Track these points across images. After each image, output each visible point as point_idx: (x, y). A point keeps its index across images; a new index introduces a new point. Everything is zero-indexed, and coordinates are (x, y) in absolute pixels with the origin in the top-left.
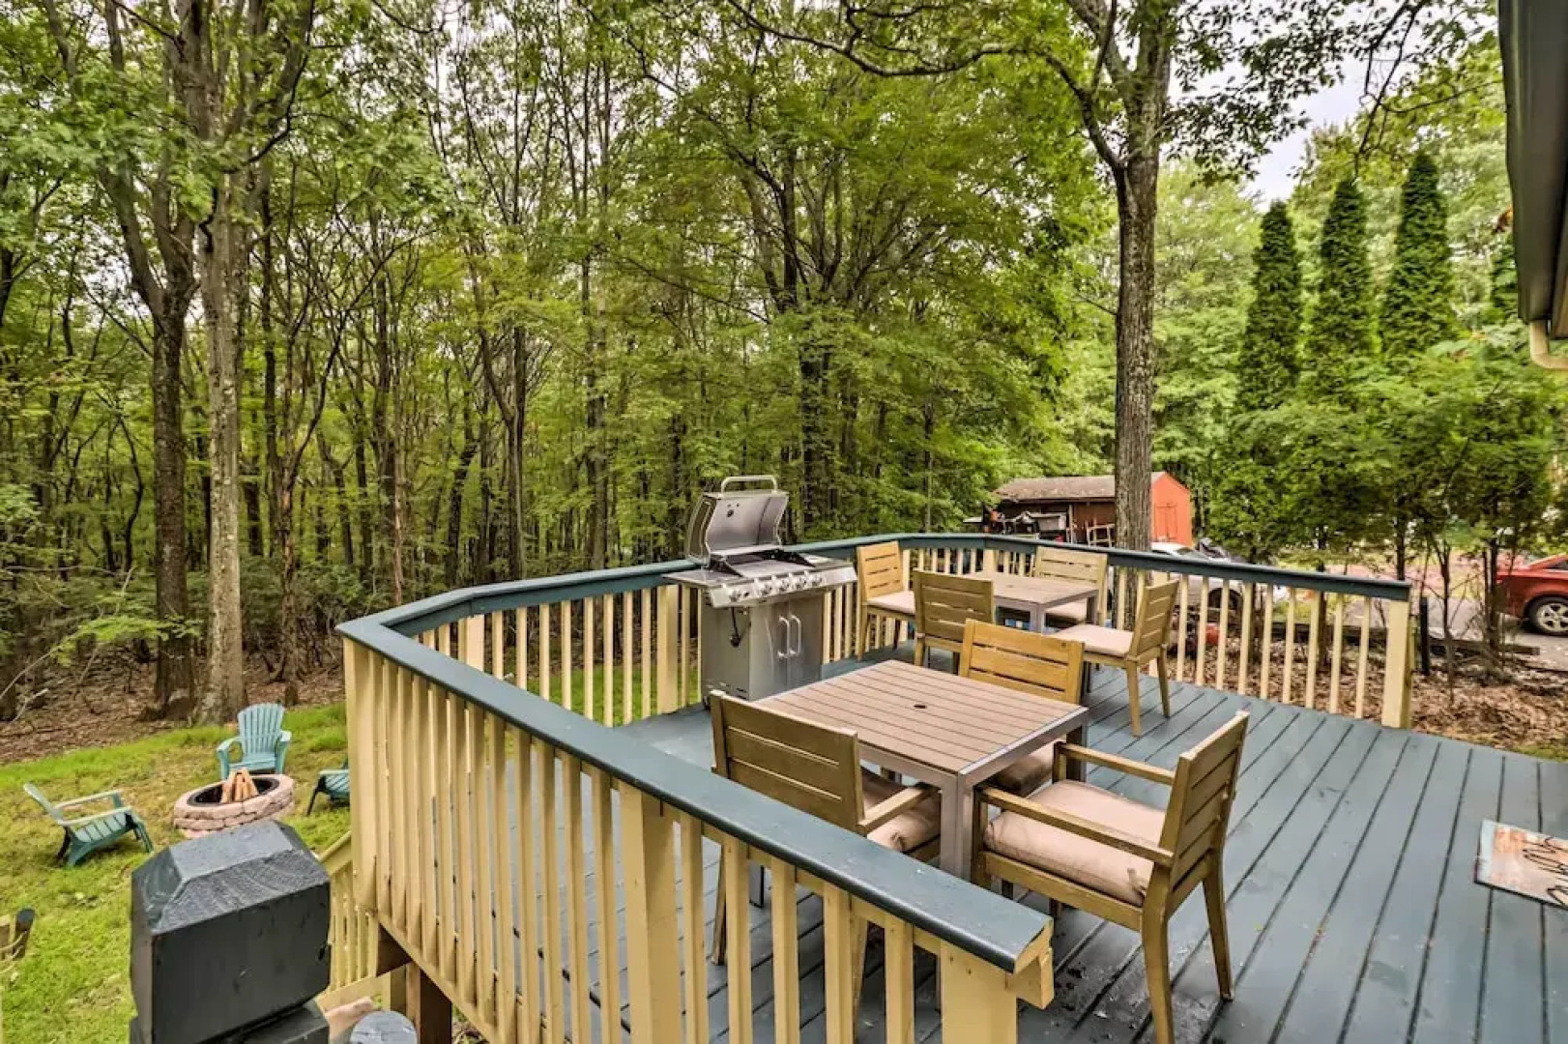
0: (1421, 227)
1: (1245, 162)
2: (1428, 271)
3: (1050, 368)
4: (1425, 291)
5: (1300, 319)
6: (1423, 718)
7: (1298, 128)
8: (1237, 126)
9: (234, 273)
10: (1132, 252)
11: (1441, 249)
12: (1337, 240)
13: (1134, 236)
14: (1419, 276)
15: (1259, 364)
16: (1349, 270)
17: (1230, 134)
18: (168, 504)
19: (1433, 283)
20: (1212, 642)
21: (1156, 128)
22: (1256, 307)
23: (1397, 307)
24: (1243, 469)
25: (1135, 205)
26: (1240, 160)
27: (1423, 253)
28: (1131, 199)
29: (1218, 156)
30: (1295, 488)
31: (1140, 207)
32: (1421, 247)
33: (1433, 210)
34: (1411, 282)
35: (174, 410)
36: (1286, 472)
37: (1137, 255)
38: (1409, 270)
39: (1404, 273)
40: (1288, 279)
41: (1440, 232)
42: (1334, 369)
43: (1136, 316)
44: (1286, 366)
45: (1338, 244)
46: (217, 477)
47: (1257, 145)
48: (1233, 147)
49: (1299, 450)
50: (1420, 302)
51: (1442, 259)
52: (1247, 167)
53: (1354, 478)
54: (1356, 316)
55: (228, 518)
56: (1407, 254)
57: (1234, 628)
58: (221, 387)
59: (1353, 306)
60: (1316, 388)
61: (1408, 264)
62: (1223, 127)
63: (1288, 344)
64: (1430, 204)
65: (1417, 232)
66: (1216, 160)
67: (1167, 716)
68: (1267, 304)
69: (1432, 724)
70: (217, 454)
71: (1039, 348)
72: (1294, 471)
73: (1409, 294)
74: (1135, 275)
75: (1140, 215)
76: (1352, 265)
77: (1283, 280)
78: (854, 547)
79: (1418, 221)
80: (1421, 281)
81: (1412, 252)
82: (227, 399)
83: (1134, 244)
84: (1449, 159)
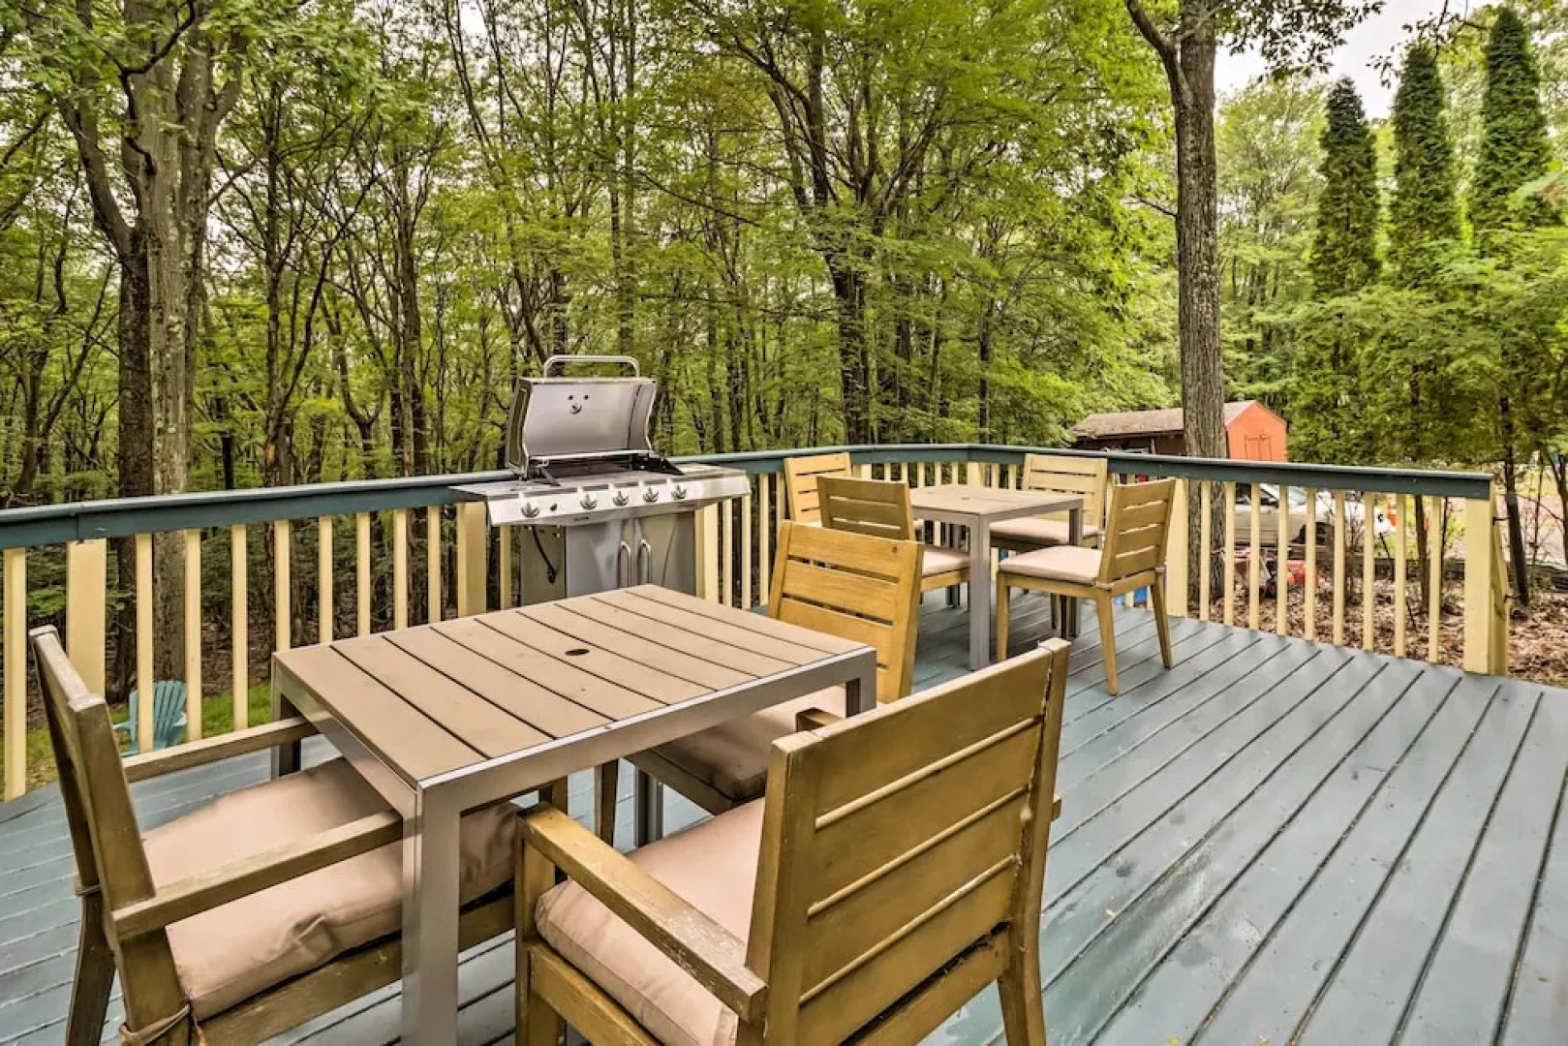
0: (1509, 93)
1: (1317, 53)
2: (1519, 141)
3: (1112, 285)
4: (1517, 165)
5: (1377, 207)
6: (1545, 664)
7: (1372, 12)
8: (1305, 15)
9: (188, 199)
10: (1190, 146)
11: (1533, 117)
12: (1411, 114)
13: (1190, 128)
14: (1509, 147)
15: (1334, 260)
16: (1428, 147)
17: (1299, 24)
18: (132, 461)
19: (1526, 155)
20: (1298, 583)
21: (1209, 9)
22: (1328, 196)
23: (1487, 185)
24: (1322, 380)
25: (1190, 93)
26: (1312, 52)
27: (1512, 122)
28: (1185, 87)
29: (1287, 47)
30: (1381, 397)
31: (1196, 96)
32: (1510, 116)
33: (1522, 73)
34: (1500, 156)
35: (142, 357)
36: (1370, 380)
37: (1195, 149)
38: (1497, 142)
39: (1492, 146)
40: (1362, 163)
41: (1531, 98)
42: (1417, 259)
43: (1197, 217)
44: (1364, 261)
45: (1413, 118)
46: (159, 425)
47: (1329, 33)
48: (1302, 38)
49: (1383, 354)
50: (1512, 176)
51: (1536, 127)
52: (1319, 59)
53: (1449, 382)
54: (1439, 198)
55: (173, 470)
56: (1494, 124)
57: (1324, 566)
58: (165, 326)
59: (1434, 186)
60: (1400, 282)
61: (1496, 135)
62: (1291, 16)
63: (1364, 235)
64: (1518, 67)
65: (1506, 99)
66: (1285, 53)
67: (1167, 666)
68: (1340, 191)
69: (1556, 671)
70: (160, 399)
71: (1102, 265)
72: (1378, 380)
73: (1498, 168)
74: (1194, 171)
75: (1196, 105)
76: (1431, 141)
77: (1355, 164)
78: (782, 458)
79: (1505, 87)
80: (1512, 154)
81: (1500, 122)
82: (171, 336)
83: (1191, 137)
84: (1549, 66)
